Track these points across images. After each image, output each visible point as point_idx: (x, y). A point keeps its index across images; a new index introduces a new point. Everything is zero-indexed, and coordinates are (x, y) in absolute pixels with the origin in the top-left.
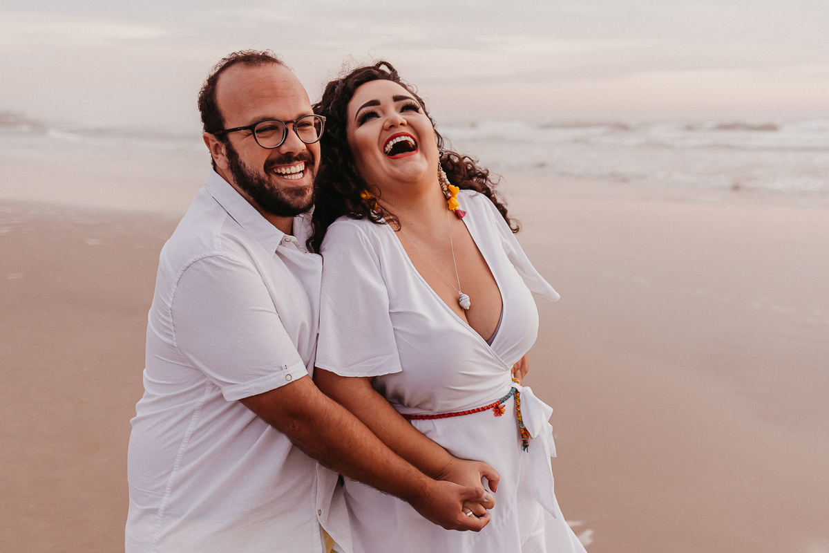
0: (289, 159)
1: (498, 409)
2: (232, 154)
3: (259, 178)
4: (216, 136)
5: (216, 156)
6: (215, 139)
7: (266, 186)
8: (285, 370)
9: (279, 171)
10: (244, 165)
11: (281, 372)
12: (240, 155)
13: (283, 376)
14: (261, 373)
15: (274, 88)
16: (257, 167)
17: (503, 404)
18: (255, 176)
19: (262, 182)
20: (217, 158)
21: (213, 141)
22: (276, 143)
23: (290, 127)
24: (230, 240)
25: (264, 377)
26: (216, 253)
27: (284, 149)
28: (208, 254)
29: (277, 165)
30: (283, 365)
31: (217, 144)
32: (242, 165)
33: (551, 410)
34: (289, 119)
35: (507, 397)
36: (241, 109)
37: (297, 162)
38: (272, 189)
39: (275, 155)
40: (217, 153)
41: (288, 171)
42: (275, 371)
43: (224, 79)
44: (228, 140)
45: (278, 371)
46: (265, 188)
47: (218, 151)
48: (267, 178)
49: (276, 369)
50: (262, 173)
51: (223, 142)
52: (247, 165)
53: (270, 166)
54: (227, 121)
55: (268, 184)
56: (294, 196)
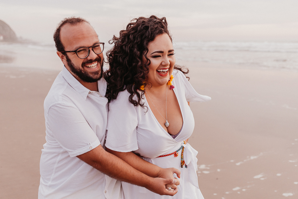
0: (91, 61)
1: (176, 155)
2: (68, 60)
3: (80, 69)
6: (61, 53)
7: (83, 72)
8: (89, 145)
9: (88, 66)
10: (74, 64)
11: (88, 146)
12: (72, 60)
13: (89, 148)
14: (81, 147)
15: (83, 34)
16: (79, 65)
17: (177, 152)
19: (81, 71)
22: (86, 56)
23: (91, 49)
24: (65, 96)
25: (81, 148)
26: (59, 102)
27: (89, 58)
28: (56, 103)
29: (86, 64)
30: (88, 144)
31: (62, 55)
32: (73, 65)
33: (197, 152)
34: (90, 46)
35: (179, 150)
36: (71, 44)
37: (94, 62)
38: (85, 73)
39: (86, 60)
40: (63, 59)
41: (91, 66)
42: (86, 146)
43: (63, 30)
44: (66, 55)
45: (87, 146)
46: (82, 72)
48: (83, 69)
49: (86, 145)
50: (81, 67)
51: (64, 55)
52: (75, 64)
53: (84, 65)
54: (66, 48)
55: (84, 71)
56: (94, 75)
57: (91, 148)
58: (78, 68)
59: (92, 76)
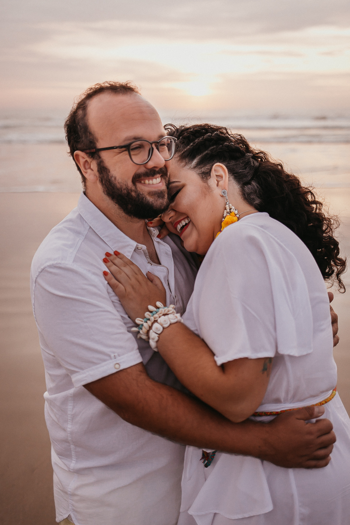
0: (152, 173)
2: (103, 170)
3: (127, 189)
4: (87, 153)
5: (85, 171)
6: (85, 156)
7: (133, 194)
8: (114, 360)
10: (115, 178)
11: (111, 361)
12: (111, 170)
16: (126, 180)
18: (124, 187)
19: (129, 191)
20: (86, 173)
21: (83, 158)
22: (144, 159)
23: (154, 147)
27: (151, 164)
29: (142, 178)
31: (86, 161)
32: (113, 179)
38: (138, 195)
39: (142, 170)
40: (85, 169)
41: (151, 182)
43: (94, 105)
44: (100, 157)
45: (108, 360)
47: (87, 167)
48: (133, 188)
50: (130, 184)
51: (94, 158)
52: (117, 178)
53: (137, 178)
54: (100, 140)
55: (135, 192)
56: (156, 199)
57: (117, 366)
58: (124, 185)
59: (153, 202)
